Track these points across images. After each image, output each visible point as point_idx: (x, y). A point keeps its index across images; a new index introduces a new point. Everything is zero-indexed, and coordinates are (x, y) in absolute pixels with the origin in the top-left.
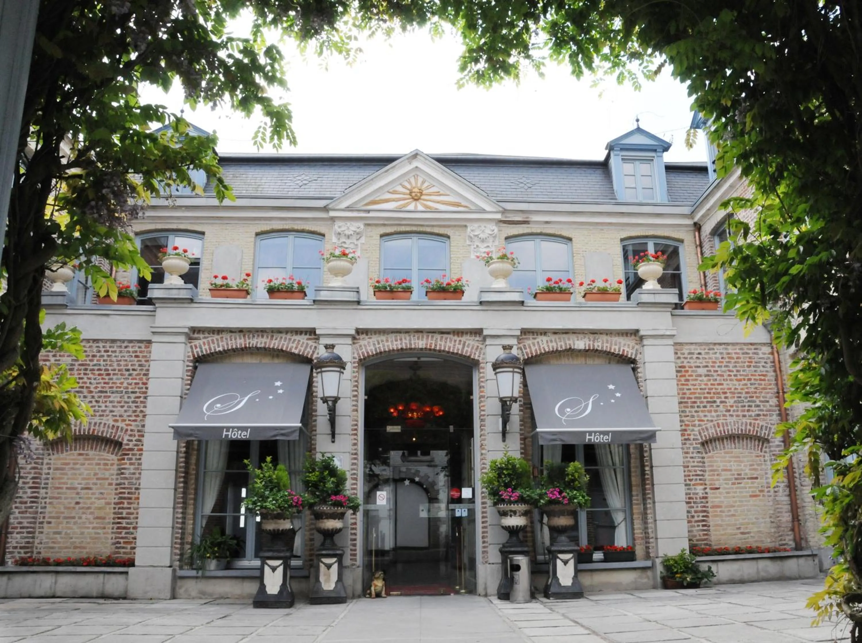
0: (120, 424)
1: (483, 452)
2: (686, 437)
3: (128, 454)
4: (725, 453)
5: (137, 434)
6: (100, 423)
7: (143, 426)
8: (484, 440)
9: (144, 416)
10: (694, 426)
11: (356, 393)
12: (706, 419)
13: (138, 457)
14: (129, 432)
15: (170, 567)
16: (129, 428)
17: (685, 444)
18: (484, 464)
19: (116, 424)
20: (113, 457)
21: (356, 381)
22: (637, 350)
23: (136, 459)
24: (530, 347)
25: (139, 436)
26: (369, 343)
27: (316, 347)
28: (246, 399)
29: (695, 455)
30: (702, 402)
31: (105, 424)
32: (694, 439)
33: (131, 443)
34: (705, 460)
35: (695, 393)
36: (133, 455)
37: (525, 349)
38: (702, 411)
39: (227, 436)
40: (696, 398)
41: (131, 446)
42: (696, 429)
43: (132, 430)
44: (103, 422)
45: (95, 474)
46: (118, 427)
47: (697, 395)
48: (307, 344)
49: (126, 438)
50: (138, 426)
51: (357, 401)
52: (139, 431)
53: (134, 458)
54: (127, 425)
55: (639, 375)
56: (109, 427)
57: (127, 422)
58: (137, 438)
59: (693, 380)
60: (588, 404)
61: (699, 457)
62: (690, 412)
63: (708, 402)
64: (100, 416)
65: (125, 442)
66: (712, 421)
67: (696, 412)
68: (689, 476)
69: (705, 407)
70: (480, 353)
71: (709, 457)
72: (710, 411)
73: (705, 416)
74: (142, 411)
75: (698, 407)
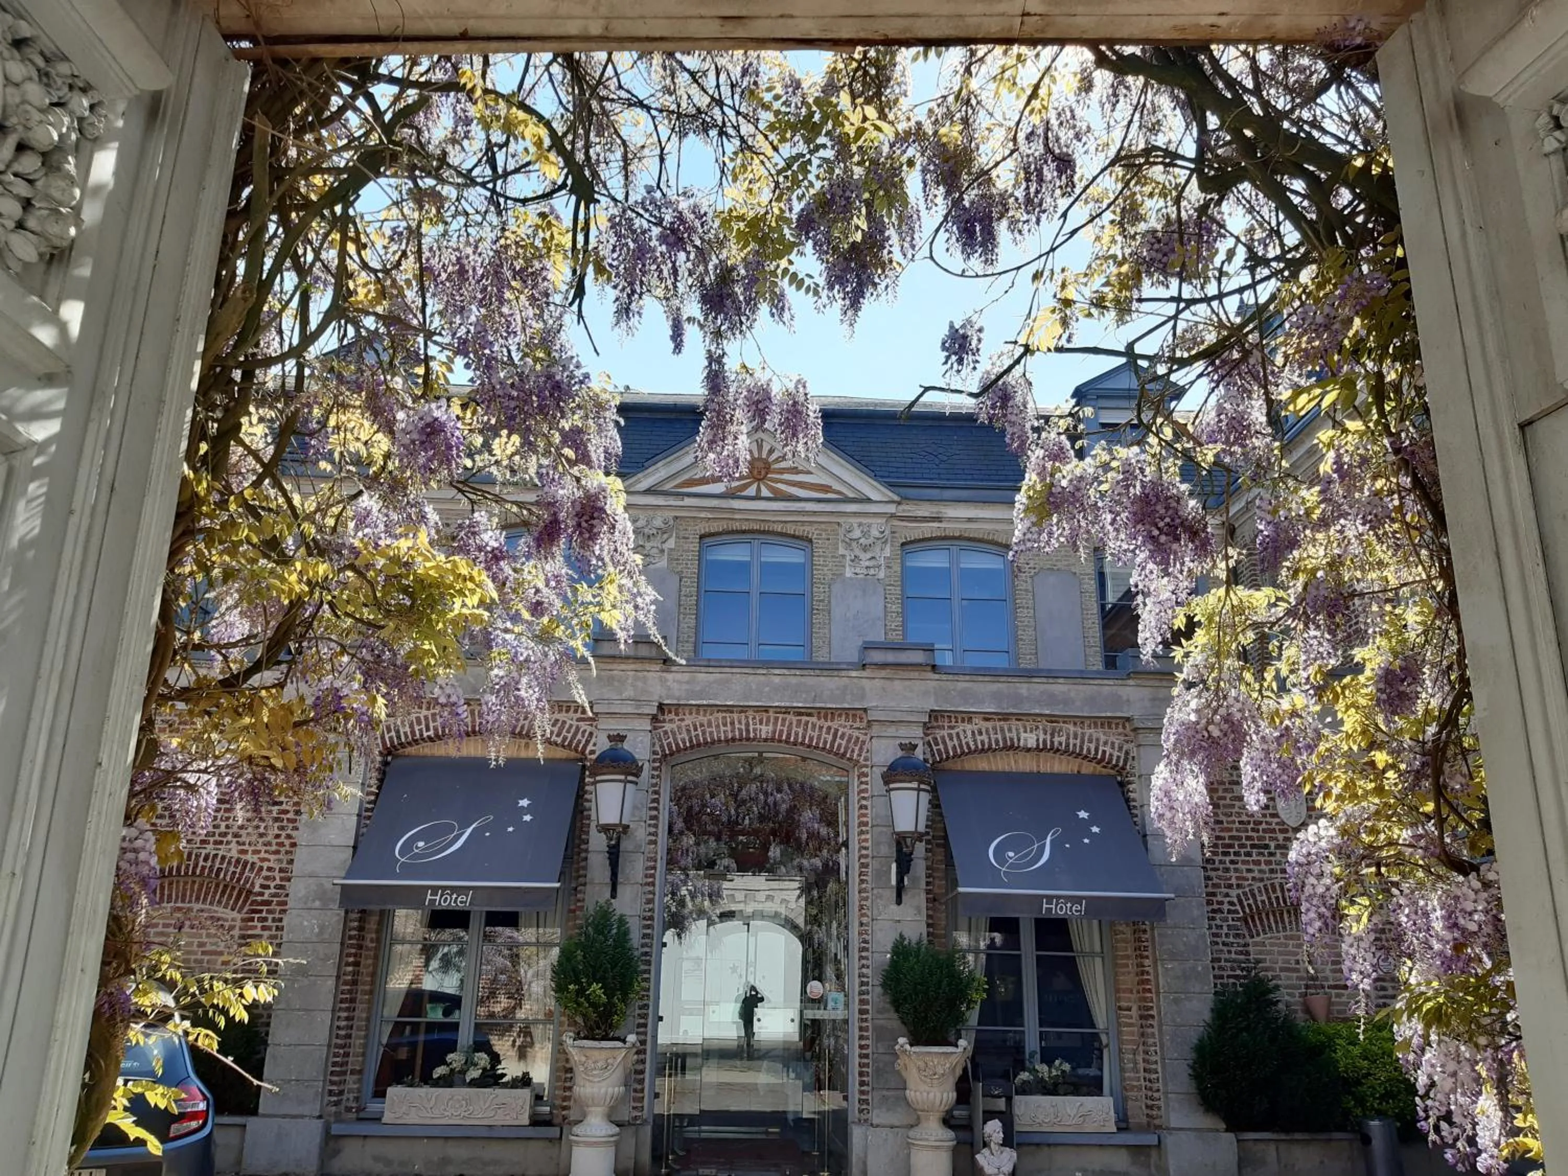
0: (250, 857)
1: (865, 920)
2: (1215, 907)
3: (261, 911)
4: (1286, 938)
5: (277, 875)
6: (216, 856)
7: (291, 862)
8: (866, 899)
9: (294, 845)
10: (1230, 886)
11: (654, 813)
12: (1250, 875)
13: (277, 916)
14: (265, 873)
15: (320, 1117)
16: (265, 865)
17: (1213, 919)
18: (866, 942)
19: (243, 857)
20: (235, 914)
21: (656, 792)
22: (1127, 753)
23: (274, 920)
24: (944, 743)
25: (282, 879)
26: (679, 727)
27: (591, 734)
28: (469, 830)
29: (1231, 939)
30: (1242, 846)
31: (223, 858)
32: (1229, 912)
33: (267, 892)
34: (1251, 949)
35: (1230, 830)
36: (268, 912)
37: (937, 744)
38: (1244, 862)
39: (432, 902)
40: (1231, 838)
41: (266, 897)
42: (1234, 892)
43: (270, 869)
44: (221, 853)
45: (201, 945)
46: (246, 863)
47: (1234, 833)
48: (578, 728)
49: (259, 882)
50: (280, 861)
51: (656, 826)
52: (281, 870)
53: (270, 917)
54: (263, 860)
55: (1132, 795)
56: (229, 863)
57: (263, 855)
58: (278, 882)
59: (1225, 806)
60: (1044, 845)
61: (1239, 945)
62: (1221, 862)
63: (1253, 846)
64: (216, 843)
65: (257, 889)
66: (1262, 880)
67: (1232, 862)
68: (1222, 977)
69: (1248, 854)
70: (861, 749)
71: (1256, 944)
72: (1257, 863)
73: (1249, 871)
74: (289, 837)
75: (1236, 854)
